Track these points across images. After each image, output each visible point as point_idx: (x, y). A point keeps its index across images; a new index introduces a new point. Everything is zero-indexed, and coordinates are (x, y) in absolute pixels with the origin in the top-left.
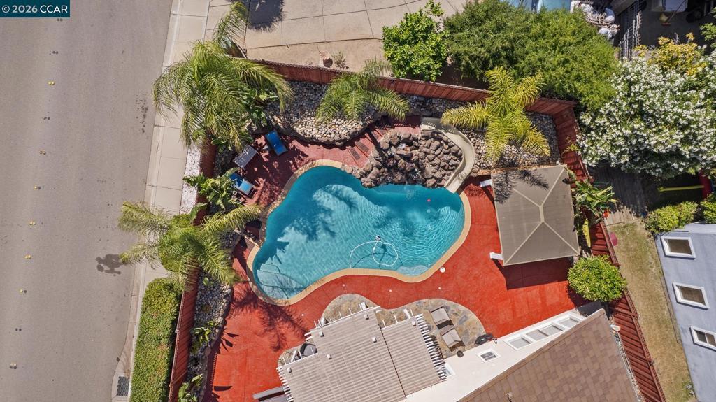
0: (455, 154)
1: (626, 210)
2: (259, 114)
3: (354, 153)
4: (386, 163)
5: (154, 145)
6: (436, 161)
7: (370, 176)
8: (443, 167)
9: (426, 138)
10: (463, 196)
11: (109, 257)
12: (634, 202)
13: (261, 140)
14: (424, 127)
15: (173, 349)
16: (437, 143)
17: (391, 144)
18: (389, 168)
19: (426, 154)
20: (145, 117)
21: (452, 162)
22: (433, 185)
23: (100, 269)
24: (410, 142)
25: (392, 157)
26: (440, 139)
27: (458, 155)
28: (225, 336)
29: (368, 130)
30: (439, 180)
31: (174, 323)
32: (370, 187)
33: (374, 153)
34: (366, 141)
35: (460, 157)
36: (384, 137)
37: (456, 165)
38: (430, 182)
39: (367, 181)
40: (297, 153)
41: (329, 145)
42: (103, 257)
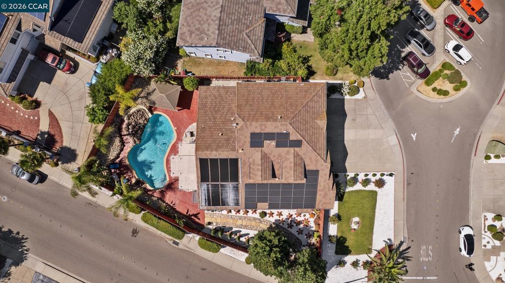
0: (138, 111)
1: (178, 62)
2: (102, 168)
3: (127, 143)
4: (134, 134)
5: (102, 205)
6: (138, 118)
7: (136, 140)
8: (142, 116)
9: (129, 119)
10: (155, 113)
11: (132, 232)
12: (177, 58)
13: (113, 171)
14: (125, 119)
15: (163, 220)
16: (132, 117)
17: (128, 131)
18: (136, 133)
19: (135, 121)
20: (92, 205)
21: (141, 113)
22: (147, 121)
23: (135, 236)
24: (129, 124)
25: (132, 132)
26: (131, 115)
27: (139, 111)
28: (171, 205)
29: (121, 136)
30: (146, 119)
31: (155, 216)
32: (140, 142)
33: (128, 137)
34: (125, 138)
35: (140, 110)
36: (124, 132)
37: (143, 112)
38: (145, 122)
39: (138, 142)
40: (121, 161)
41: (122, 150)
42: (132, 234)
